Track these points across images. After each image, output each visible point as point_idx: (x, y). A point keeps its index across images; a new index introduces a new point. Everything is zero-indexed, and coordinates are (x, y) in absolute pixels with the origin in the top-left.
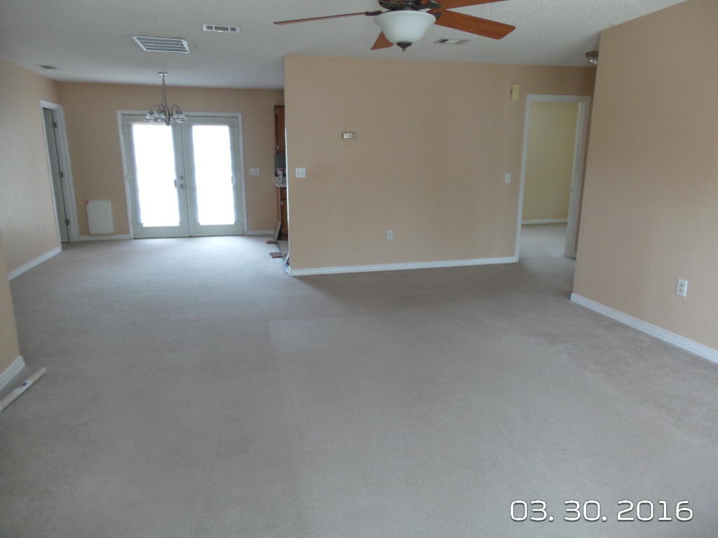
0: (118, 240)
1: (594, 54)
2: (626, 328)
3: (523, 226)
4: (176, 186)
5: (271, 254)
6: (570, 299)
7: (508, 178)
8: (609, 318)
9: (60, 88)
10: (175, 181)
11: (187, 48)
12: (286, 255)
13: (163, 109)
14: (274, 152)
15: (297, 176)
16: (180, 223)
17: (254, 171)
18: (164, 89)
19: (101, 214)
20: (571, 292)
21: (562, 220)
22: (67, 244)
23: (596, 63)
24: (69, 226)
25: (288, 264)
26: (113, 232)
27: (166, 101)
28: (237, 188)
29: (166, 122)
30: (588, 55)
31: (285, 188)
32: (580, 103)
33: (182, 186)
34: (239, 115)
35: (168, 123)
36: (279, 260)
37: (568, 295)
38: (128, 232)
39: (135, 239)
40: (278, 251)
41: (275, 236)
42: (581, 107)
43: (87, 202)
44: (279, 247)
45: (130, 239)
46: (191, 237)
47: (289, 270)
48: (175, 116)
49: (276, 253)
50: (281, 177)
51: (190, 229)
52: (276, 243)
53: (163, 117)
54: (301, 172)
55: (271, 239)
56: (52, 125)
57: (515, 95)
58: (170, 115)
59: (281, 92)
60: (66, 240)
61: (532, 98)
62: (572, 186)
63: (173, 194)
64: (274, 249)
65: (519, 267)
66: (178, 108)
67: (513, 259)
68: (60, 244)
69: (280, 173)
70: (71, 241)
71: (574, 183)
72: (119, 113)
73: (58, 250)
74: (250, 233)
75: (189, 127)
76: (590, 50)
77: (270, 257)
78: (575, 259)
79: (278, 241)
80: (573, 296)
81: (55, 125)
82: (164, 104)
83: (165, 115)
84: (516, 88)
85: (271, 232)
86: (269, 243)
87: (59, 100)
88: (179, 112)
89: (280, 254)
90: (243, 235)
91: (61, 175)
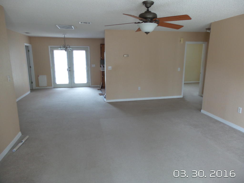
0: (48, 89)
1: (209, 29)
2: (221, 123)
3: (185, 83)
4: (68, 70)
5: (99, 94)
6: (201, 111)
7: (179, 69)
8: (215, 119)
9: (31, 39)
10: (67, 69)
11: (73, 28)
12: (104, 94)
13: (64, 46)
14: (100, 59)
15: (109, 69)
16: (69, 83)
17: (94, 66)
18: (65, 39)
19: (43, 80)
20: (201, 109)
21: (197, 82)
22: (32, 90)
23: (209, 32)
24: (32, 84)
25: (105, 98)
26: (46, 86)
27: (65, 44)
28: (88, 71)
29: (65, 50)
30: (206, 29)
31: (104, 71)
32: (204, 44)
33: (69, 71)
34: (89, 47)
35: (66, 51)
36: (102, 96)
37: (200, 110)
38: (52, 86)
39: (54, 88)
40: (101, 93)
41: (100, 87)
42: (204, 45)
43: (38, 76)
44: (102, 91)
45: (52, 88)
46: (72, 87)
47: (105, 100)
48: (68, 49)
49: (101, 94)
50: (102, 67)
51: (72, 85)
52: (101, 90)
53: (64, 49)
54: (110, 67)
55: (99, 88)
56: (28, 51)
57: (182, 42)
58: (67, 48)
59: (103, 39)
60: (32, 89)
61: (187, 43)
62: (201, 72)
63: (66, 73)
64: (100, 92)
65: (183, 99)
66: (69, 46)
67: (181, 96)
68: (30, 90)
69: (102, 66)
70: (33, 89)
71: (202, 71)
72: (49, 47)
73: (29, 92)
74: (92, 86)
75: (72, 51)
76: (207, 28)
77: (99, 95)
78: (202, 97)
79: (101, 89)
80: (202, 111)
81: (29, 51)
82: (64, 44)
83: (65, 48)
84: (182, 40)
85: (99, 86)
86: (98, 90)
87: (30, 43)
88: (69, 47)
89: (102, 94)
90: (89, 87)
91: (30, 67)
